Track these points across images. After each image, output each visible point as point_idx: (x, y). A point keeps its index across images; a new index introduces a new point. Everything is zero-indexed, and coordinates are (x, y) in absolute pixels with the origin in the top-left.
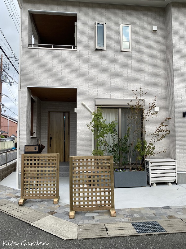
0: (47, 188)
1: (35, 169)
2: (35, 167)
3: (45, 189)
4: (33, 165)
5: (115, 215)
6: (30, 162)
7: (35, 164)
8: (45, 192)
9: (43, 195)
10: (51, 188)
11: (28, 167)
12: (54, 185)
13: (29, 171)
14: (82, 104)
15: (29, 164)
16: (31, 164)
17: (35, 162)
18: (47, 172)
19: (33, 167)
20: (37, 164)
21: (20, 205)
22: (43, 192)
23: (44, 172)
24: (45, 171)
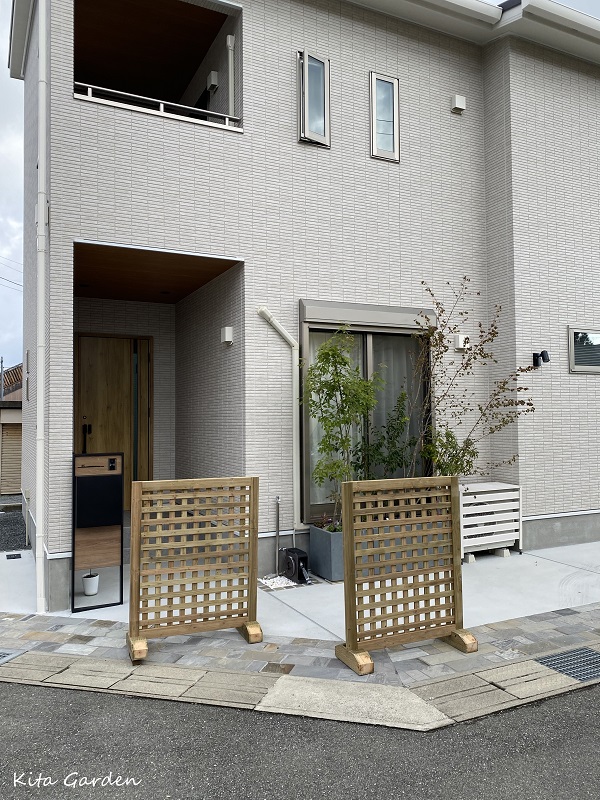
0: (218, 594)
1: (178, 532)
2: (178, 526)
3: (212, 597)
4: (173, 519)
5: (475, 647)
6: (159, 508)
7: (178, 514)
8: (212, 609)
9: (206, 620)
10: (230, 593)
11: (153, 529)
12: (241, 581)
13: (159, 541)
14: (263, 317)
15: (159, 516)
16: (166, 515)
17: (178, 508)
18: (220, 541)
19: (172, 527)
20: (185, 514)
21: (138, 662)
22: (206, 608)
23: (208, 541)
24: (214, 536)
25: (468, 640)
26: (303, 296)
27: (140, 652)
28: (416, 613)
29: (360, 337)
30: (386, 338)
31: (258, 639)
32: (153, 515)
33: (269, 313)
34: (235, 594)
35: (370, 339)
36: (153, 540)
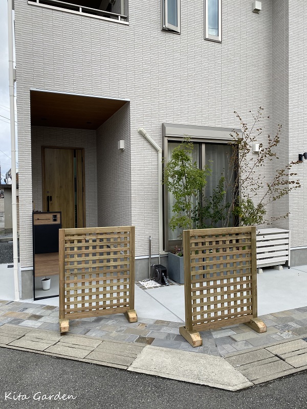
0: (112, 294)
1: (87, 258)
2: (87, 255)
3: (108, 296)
4: (84, 251)
5: (265, 330)
6: (76, 244)
7: (87, 248)
8: (108, 302)
9: (104, 309)
10: (118, 293)
11: (72, 256)
12: (125, 286)
13: (76, 264)
14: (141, 134)
15: (76, 249)
16: (79, 248)
17: (87, 244)
18: (112, 263)
19: (83, 255)
20: (91, 248)
21: (63, 334)
22: (105, 302)
23: (105, 263)
24: (108, 261)
25: (260, 325)
26: (164, 121)
27: (64, 328)
28: (229, 309)
29: (198, 145)
30: (213, 146)
31: (135, 320)
32: (72, 249)
33: (144, 131)
34: (122, 294)
35: (203, 146)
36: (72, 263)
